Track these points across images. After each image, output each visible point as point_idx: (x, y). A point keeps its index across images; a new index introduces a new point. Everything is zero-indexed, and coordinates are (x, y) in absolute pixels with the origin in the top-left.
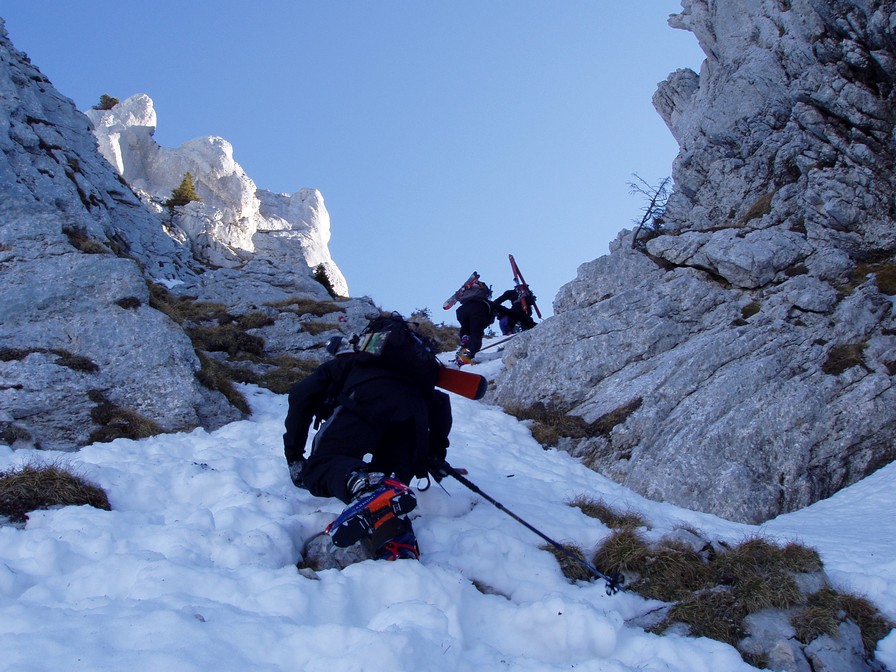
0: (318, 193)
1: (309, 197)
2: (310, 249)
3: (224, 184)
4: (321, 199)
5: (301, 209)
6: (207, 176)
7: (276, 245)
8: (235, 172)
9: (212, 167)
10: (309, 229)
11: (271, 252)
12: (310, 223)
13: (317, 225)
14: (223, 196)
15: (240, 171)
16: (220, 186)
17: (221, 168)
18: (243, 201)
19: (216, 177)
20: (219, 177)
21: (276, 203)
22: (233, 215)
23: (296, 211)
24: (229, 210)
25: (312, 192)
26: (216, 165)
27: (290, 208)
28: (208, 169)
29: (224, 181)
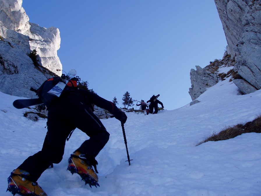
0: (58, 30)
1: (54, 30)
2: (48, 50)
3: (13, 14)
4: (59, 32)
5: (49, 34)
6: (6, 9)
7: (16, 36)
8: (20, 10)
9: (10, 6)
10: (50, 42)
11: (13, 39)
12: (51, 40)
13: (54, 41)
14: (12, 18)
15: (23, 10)
16: (12, 14)
17: (14, 7)
18: (20, 23)
19: (11, 11)
20: (12, 10)
21: (40, 30)
22: (14, 27)
23: (47, 34)
24: (13, 25)
25: (56, 29)
26: (12, 5)
27: (45, 33)
28: (8, 6)
29: (14, 13)
